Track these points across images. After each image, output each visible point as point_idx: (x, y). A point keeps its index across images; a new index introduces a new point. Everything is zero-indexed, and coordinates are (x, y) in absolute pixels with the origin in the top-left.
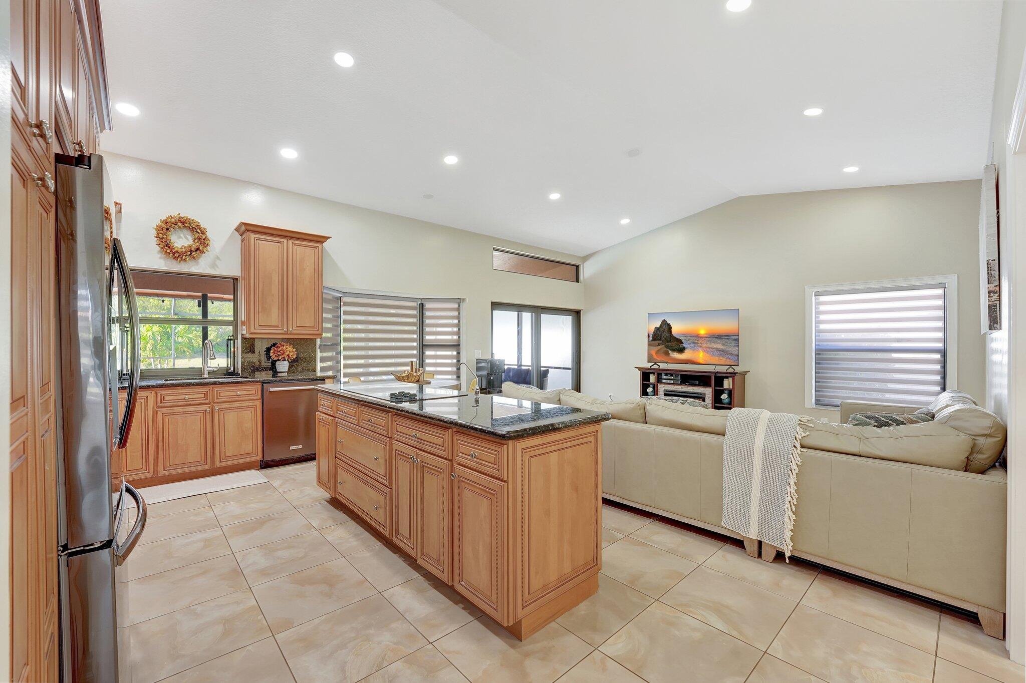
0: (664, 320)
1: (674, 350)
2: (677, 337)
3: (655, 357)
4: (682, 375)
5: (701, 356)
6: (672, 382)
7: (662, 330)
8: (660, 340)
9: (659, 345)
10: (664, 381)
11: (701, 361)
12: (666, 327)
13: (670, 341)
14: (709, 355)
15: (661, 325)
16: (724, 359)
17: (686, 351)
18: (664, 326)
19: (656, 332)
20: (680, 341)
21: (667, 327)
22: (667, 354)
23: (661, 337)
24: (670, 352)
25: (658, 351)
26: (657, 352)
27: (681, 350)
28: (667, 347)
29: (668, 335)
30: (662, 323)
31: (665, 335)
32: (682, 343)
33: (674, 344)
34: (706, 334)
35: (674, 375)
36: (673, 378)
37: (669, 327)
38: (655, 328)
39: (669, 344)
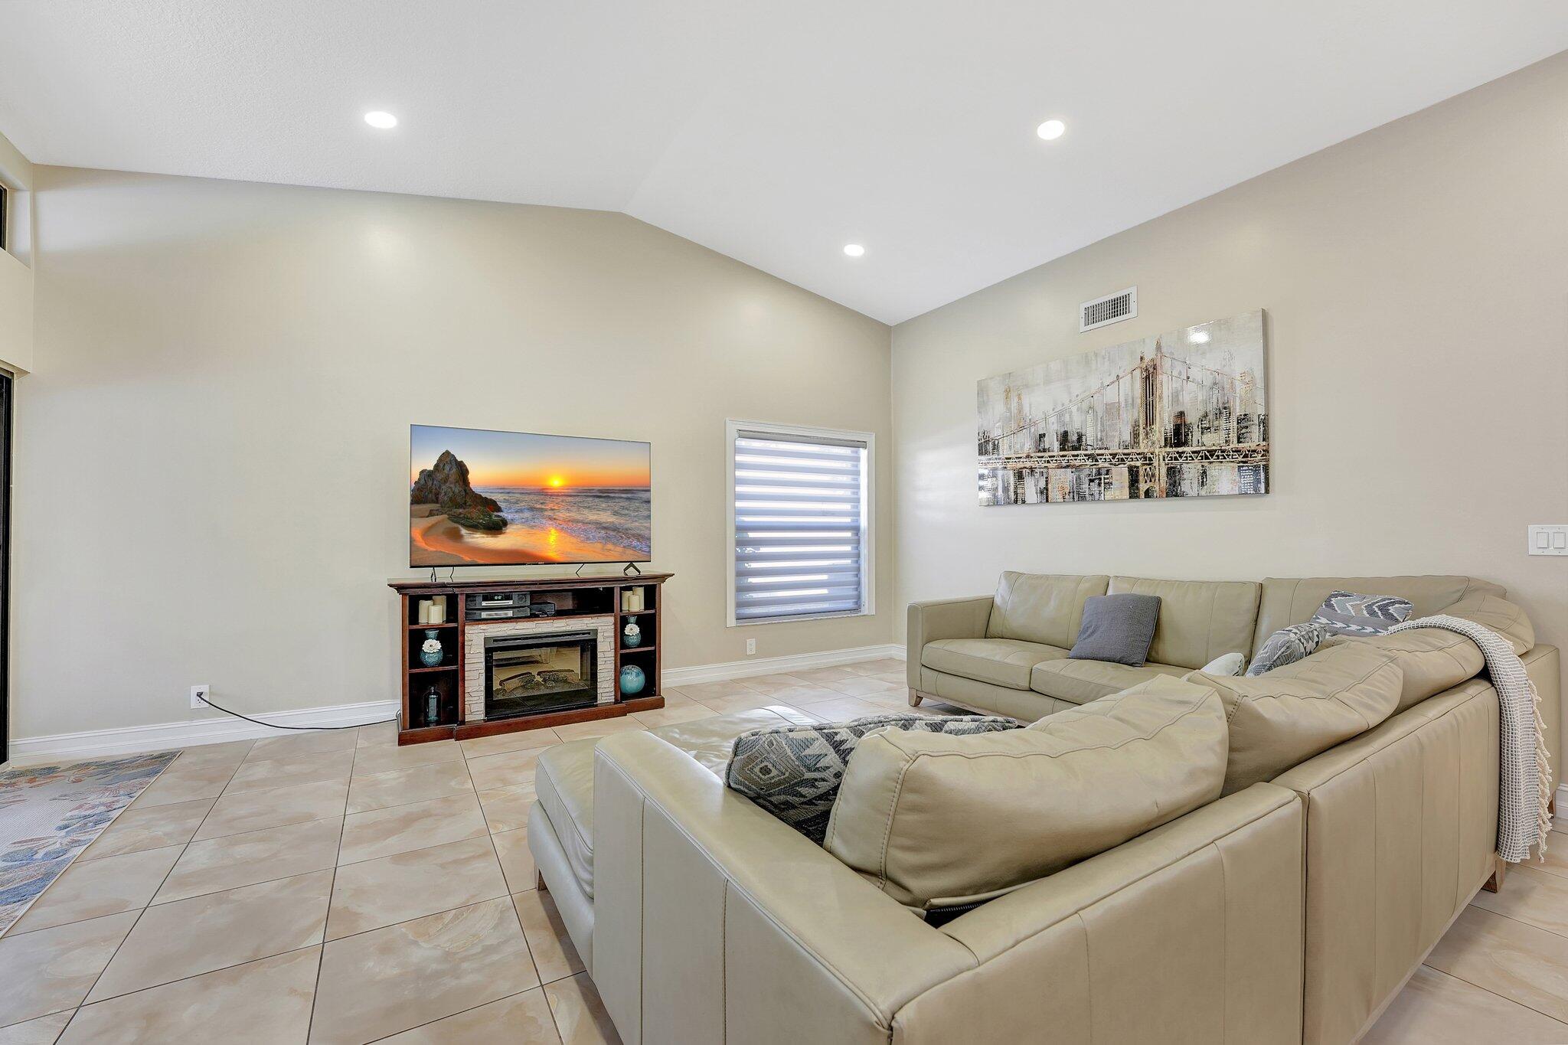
0: (447, 453)
1: (474, 527)
2: (484, 495)
3: (420, 542)
4: (532, 593)
5: (551, 541)
6: (510, 613)
7: (439, 476)
8: (437, 502)
9: (431, 514)
10: (484, 615)
11: (552, 554)
12: (452, 469)
13: (463, 505)
14: (574, 540)
15: (436, 466)
16: (620, 549)
17: (510, 529)
18: (447, 468)
19: (422, 482)
20: (493, 505)
21: (454, 470)
22: (456, 536)
23: (437, 494)
24: (464, 531)
25: (430, 529)
26: (427, 532)
27: (496, 527)
28: (455, 519)
29: (457, 489)
30: (440, 460)
31: (452, 488)
32: (499, 509)
33: (475, 513)
34: (562, 488)
35: (515, 596)
36: (511, 602)
37: (462, 471)
38: (422, 472)
39: (461, 511)
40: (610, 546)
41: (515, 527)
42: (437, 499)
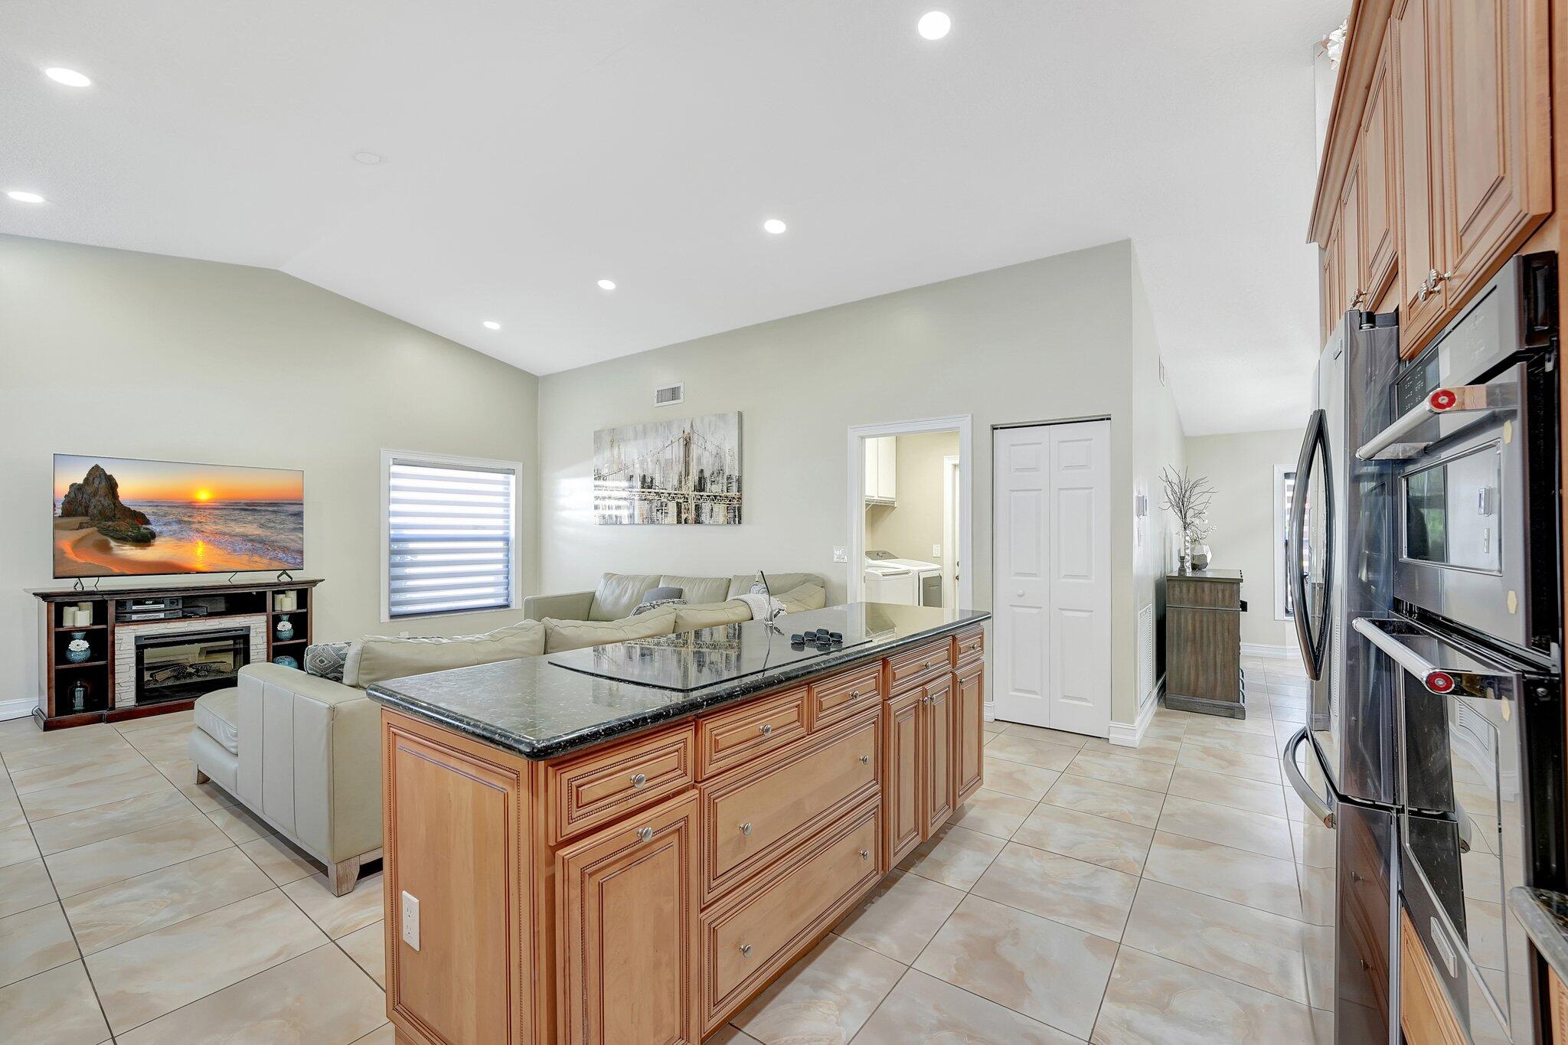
0: (97, 467)
1: (123, 539)
2: (132, 508)
3: (70, 554)
4: (184, 598)
5: (199, 553)
6: (162, 615)
7: (89, 490)
8: (86, 514)
9: (81, 527)
10: (134, 617)
11: (200, 567)
12: (100, 484)
13: (112, 518)
14: (221, 552)
15: (86, 480)
16: (265, 561)
17: (158, 542)
18: (97, 482)
19: (73, 495)
20: (141, 518)
21: (104, 483)
22: (105, 548)
23: (87, 507)
24: (113, 544)
25: (80, 540)
26: (77, 544)
27: (145, 540)
28: (105, 531)
29: (106, 502)
30: (89, 474)
31: (102, 501)
32: (148, 522)
33: (123, 526)
34: (209, 501)
35: (163, 601)
36: (162, 606)
37: (112, 484)
38: (72, 486)
39: (110, 523)
40: (256, 558)
41: (163, 539)
42: (87, 511)
